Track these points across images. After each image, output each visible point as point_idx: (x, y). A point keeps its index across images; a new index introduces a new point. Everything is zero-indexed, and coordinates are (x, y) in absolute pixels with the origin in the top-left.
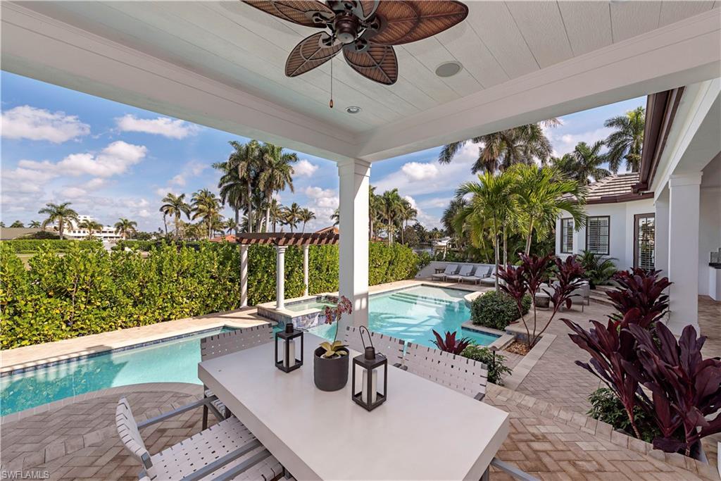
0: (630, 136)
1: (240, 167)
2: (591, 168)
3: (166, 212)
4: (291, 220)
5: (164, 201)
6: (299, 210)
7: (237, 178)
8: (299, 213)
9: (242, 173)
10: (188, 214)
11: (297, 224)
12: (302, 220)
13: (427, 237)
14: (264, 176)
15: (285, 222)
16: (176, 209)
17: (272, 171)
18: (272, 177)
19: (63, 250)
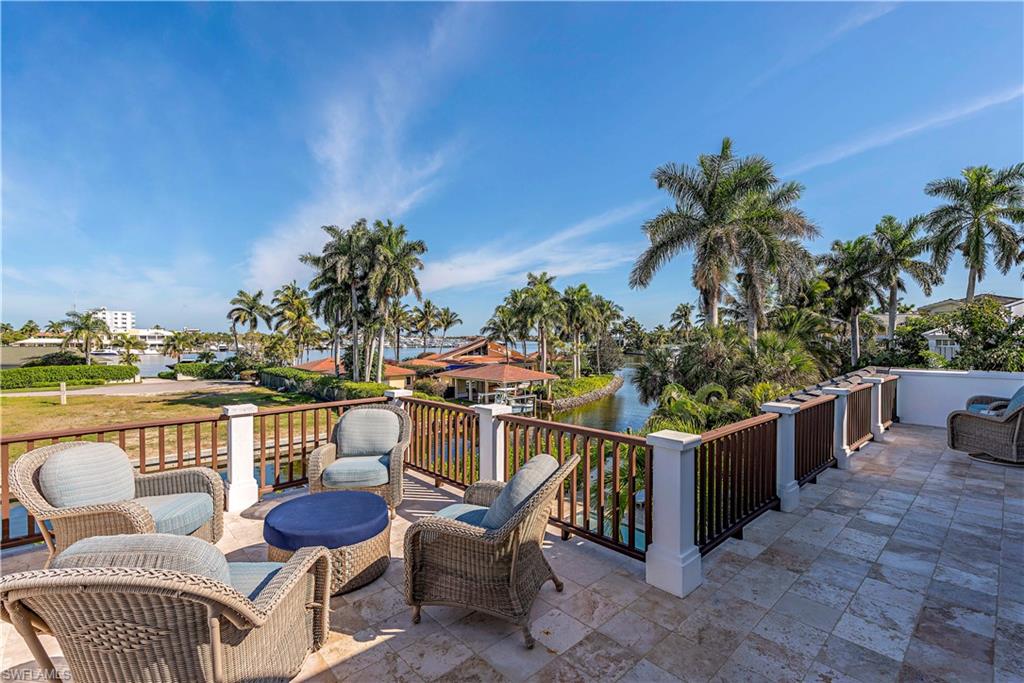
0: (967, 213)
1: (339, 265)
2: (902, 261)
3: (237, 319)
4: (423, 327)
5: (233, 303)
6: (435, 312)
7: (335, 281)
8: (436, 316)
9: (342, 275)
10: (268, 320)
11: (433, 332)
12: (440, 326)
13: (646, 342)
14: (376, 277)
15: (414, 329)
16: (250, 314)
17: (388, 269)
18: (387, 277)
19: (90, 380)
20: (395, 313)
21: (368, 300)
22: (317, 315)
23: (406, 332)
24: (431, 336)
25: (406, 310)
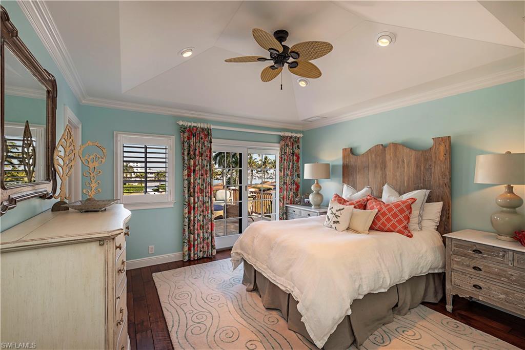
20: (250, 162)
21: (237, 157)
22: (215, 163)
23: (256, 171)
24: (268, 173)
25: (255, 161)
